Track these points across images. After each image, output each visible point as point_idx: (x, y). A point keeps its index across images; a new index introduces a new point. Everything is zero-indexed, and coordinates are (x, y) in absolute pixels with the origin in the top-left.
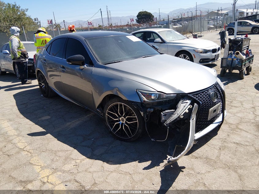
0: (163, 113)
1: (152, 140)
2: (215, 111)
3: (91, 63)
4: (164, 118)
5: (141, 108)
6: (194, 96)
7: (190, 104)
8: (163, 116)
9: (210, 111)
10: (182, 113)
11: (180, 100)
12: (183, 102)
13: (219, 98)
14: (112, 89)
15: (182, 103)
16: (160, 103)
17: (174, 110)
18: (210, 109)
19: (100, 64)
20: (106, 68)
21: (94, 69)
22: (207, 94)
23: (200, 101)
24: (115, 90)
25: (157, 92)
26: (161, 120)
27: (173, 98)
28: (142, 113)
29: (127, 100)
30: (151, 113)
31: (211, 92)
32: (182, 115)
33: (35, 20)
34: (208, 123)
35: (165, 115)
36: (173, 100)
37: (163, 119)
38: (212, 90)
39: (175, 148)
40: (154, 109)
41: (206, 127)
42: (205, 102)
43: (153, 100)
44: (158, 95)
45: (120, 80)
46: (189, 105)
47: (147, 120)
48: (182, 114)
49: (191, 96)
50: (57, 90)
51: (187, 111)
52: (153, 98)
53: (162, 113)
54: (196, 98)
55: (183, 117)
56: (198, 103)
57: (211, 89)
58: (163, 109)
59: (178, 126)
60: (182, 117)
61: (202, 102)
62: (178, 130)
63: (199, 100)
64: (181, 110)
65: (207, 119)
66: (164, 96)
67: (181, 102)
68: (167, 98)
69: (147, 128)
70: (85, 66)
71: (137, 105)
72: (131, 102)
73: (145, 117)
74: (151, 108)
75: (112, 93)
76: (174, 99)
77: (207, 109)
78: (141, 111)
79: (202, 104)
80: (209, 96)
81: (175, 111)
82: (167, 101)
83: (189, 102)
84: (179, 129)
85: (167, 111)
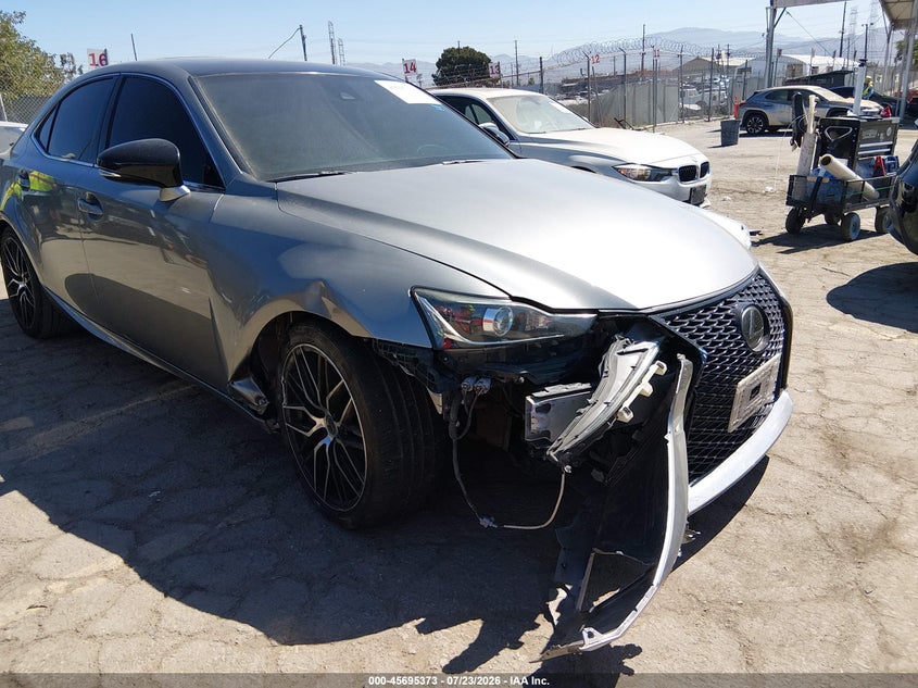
0: (536, 399)
1: (485, 522)
2: (756, 391)
3: (213, 177)
4: (540, 420)
5: (431, 376)
6: (673, 324)
7: (658, 357)
8: (534, 411)
9: (738, 391)
10: (626, 399)
11: (610, 341)
12: (625, 346)
13: (772, 336)
14: (299, 286)
15: (622, 354)
16: (520, 354)
17: (587, 386)
18: (740, 383)
19: (253, 177)
20: (275, 196)
21: (221, 202)
22: (727, 317)
23: (700, 343)
24: (314, 291)
25: (509, 303)
26: (527, 434)
27: (582, 332)
28: (438, 400)
29: (370, 339)
30: (482, 398)
31: (744, 310)
32: (625, 409)
33: (63, 61)
34: (728, 446)
35: (545, 409)
36: (578, 340)
37: (534, 427)
38: (745, 298)
39: (591, 559)
40: (494, 381)
41: (719, 462)
42: (718, 351)
43: (488, 337)
44: (510, 314)
45: (339, 245)
46: (653, 363)
47: (459, 431)
48: (627, 404)
49: (662, 322)
50: (75, 306)
51: (648, 389)
52: (488, 327)
53: (529, 399)
54: (682, 330)
55: (632, 415)
56: (693, 355)
57: (742, 296)
58: (533, 381)
59: (597, 458)
60: (628, 417)
61: (708, 350)
62: (598, 475)
63: (694, 342)
64: (619, 383)
65: (726, 425)
66: (542, 319)
67: (616, 347)
68: (552, 329)
69: (460, 471)
70: (183, 187)
71: (416, 361)
72: (385, 348)
73: (453, 416)
74: (478, 376)
75: (299, 308)
76: (587, 334)
77: (728, 381)
78: (436, 391)
79: (710, 358)
80: (737, 324)
81: (593, 389)
82: (555, 343)
83: (652, 348)
84: (604, 469)
85: (552, 390)
